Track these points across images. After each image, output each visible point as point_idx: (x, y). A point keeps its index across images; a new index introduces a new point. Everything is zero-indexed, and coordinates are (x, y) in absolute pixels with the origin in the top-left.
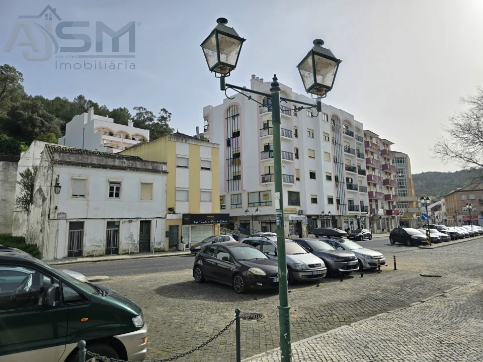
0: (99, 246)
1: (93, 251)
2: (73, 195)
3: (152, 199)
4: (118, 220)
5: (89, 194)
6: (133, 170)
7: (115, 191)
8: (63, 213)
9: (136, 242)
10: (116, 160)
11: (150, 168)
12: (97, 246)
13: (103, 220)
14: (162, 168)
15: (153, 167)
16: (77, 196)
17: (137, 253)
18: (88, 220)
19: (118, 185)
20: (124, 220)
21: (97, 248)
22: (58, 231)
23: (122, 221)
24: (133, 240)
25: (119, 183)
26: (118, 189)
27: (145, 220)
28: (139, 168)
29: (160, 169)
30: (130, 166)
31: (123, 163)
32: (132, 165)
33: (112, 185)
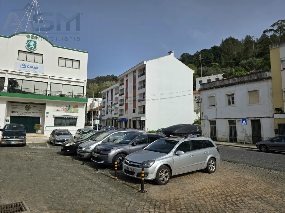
0: (225, 136)
1: (222, 138)
2: (210, 106)
3: (259, 103)
4: (234, 119)
5: (216, 104)
6: (241, 84)
7: (231, 100)
8: (206, 116)
9: (249, 135)
10: (230, 80)
11: (255, 78)
12: (223, 135)
13: (226, 120)
14: (266, 75)
15: (258, 77)
16: (211, 106)
17: (250, 144)
18: (218, 120)
19: (232, 96)
20: (238, 119)
21: (224, 137)
22: (204, 125)
23: (237, 120)
24: (246, 134)
25: (233, 95)
26: (233, 99)
27: (254, 119)
28: (246, 81)
29: (265, 76)
30: (240, 81)
31: (234, 81)
32: (241, 80)
33: (229, 97)
